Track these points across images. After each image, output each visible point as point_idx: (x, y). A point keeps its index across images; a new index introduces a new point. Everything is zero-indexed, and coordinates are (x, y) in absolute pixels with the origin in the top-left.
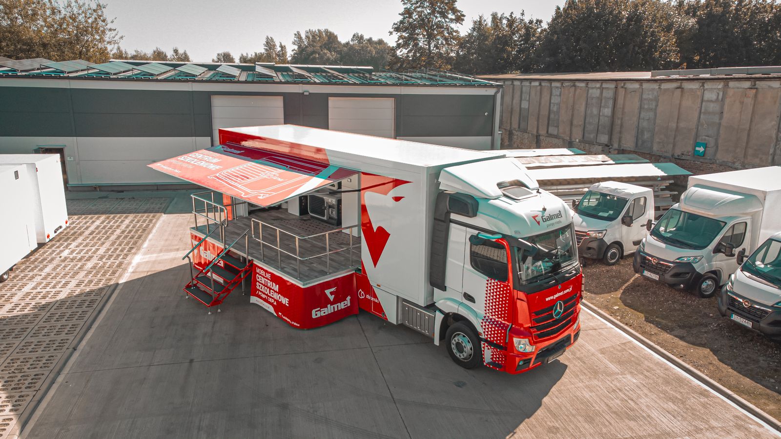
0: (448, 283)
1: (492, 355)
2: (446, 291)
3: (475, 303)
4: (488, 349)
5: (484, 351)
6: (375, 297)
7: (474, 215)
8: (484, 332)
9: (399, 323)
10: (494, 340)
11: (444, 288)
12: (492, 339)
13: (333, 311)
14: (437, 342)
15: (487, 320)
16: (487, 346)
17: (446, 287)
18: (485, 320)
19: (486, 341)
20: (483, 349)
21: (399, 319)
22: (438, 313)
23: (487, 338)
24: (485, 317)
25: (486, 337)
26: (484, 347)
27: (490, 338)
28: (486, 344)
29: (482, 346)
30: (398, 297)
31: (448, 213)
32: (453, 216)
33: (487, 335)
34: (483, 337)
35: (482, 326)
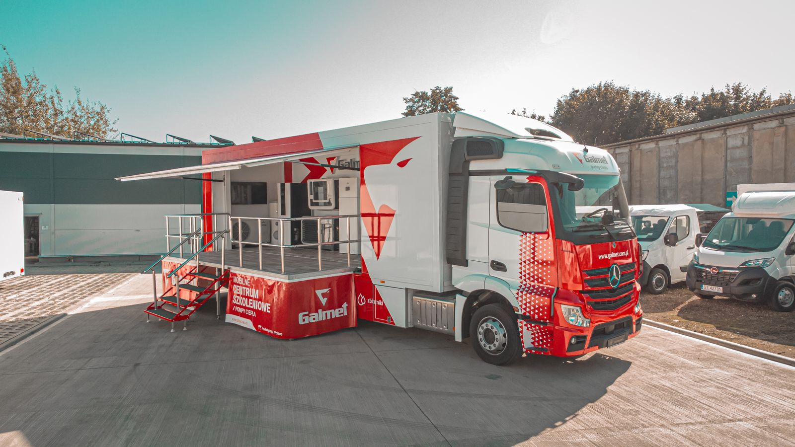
0: (470, 255)
1: (532, 338)
2: (467, 266)
3: (506, 271)
4: (528, 329)
5: (521, 332)
6: (379, 298)
7: (500, 156)
8: (521, 306)
9: (409, 326)
10: (535, 313)
11: (465, 263)
12: (532, 313)
13: (324, 319)
14: (458, 338)
15: (524, 289)
16: (526, 325)
17: (467, 261)
18: (521, 290)
19: (524, 317)
20: (520, 329)
21: (409, 321)
22: (458, 296)
23: (525, 313)
24: (521, 286)
25: (524, 311)
26: (521, 327)
27: (529, 312)
28: (525, 323)
29: (520, 325)
30: (407, 289)
31: (467, 163)
32: (474, 166)
33: (525, 309)
34: (520, 313)
35: (517, 298)
